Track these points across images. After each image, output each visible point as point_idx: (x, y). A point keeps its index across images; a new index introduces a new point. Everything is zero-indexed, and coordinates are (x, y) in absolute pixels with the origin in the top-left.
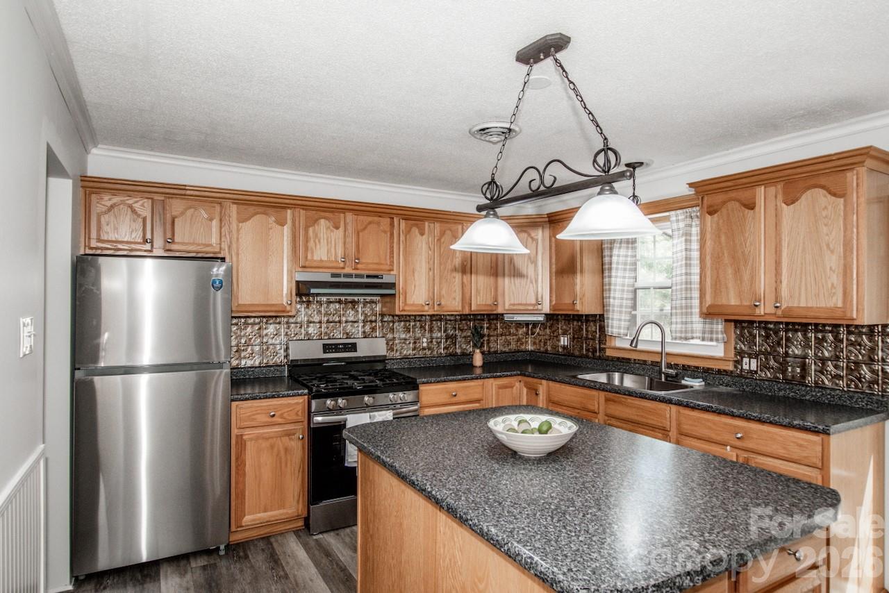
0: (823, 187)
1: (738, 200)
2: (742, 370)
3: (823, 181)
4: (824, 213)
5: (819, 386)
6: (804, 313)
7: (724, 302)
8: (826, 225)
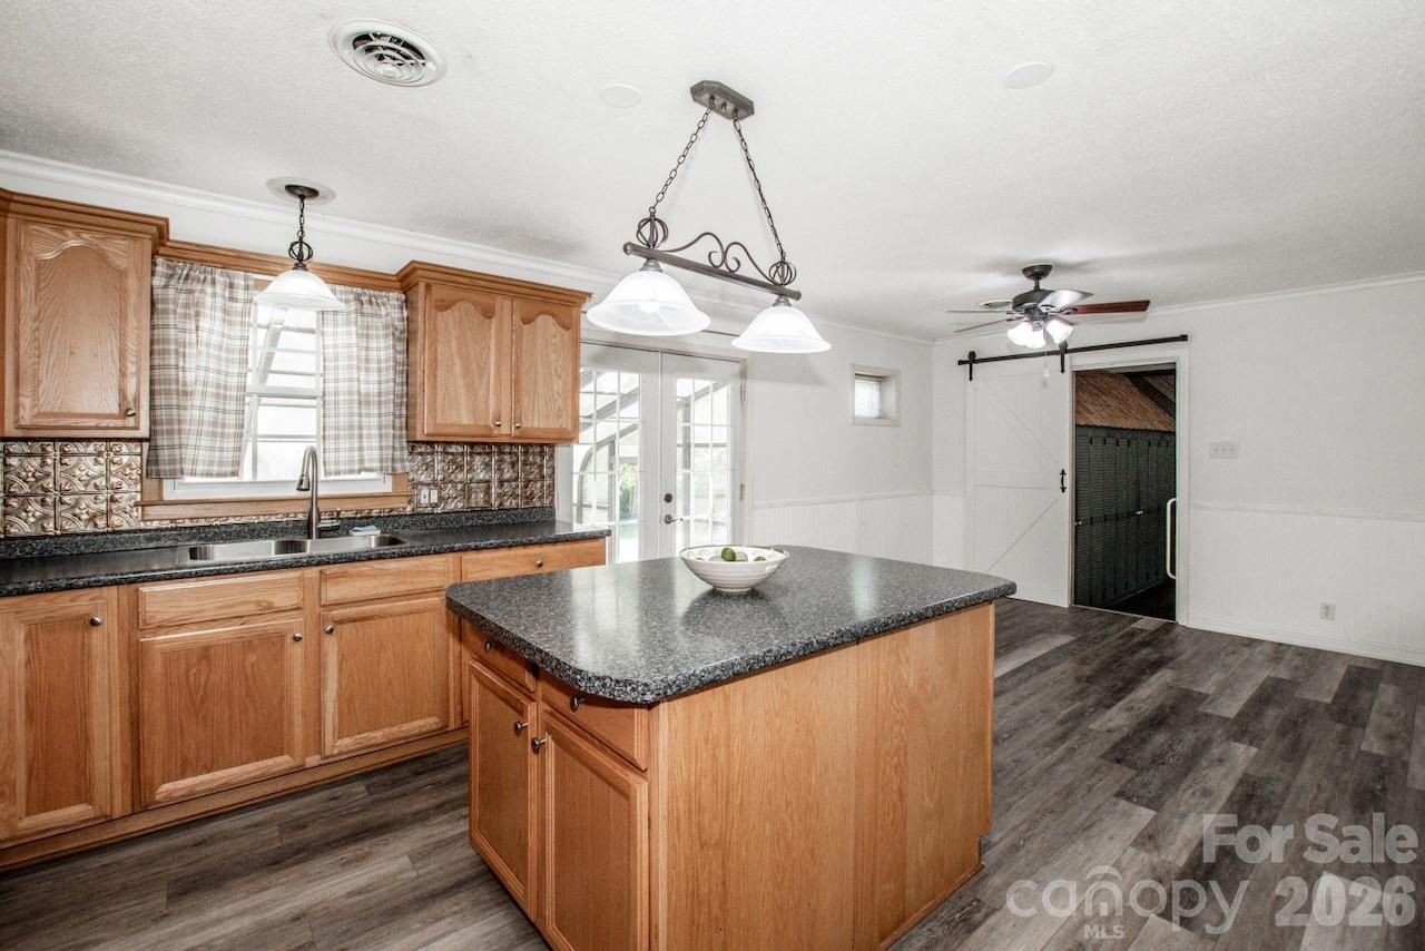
0: (553, 316)
1: (473, 303)
2: (419, 505)
3: (555, 310)
4: (553, 340)
5: (501, 509)
6: (539, 434)
7: (455, 419)
8: (555, 352)
